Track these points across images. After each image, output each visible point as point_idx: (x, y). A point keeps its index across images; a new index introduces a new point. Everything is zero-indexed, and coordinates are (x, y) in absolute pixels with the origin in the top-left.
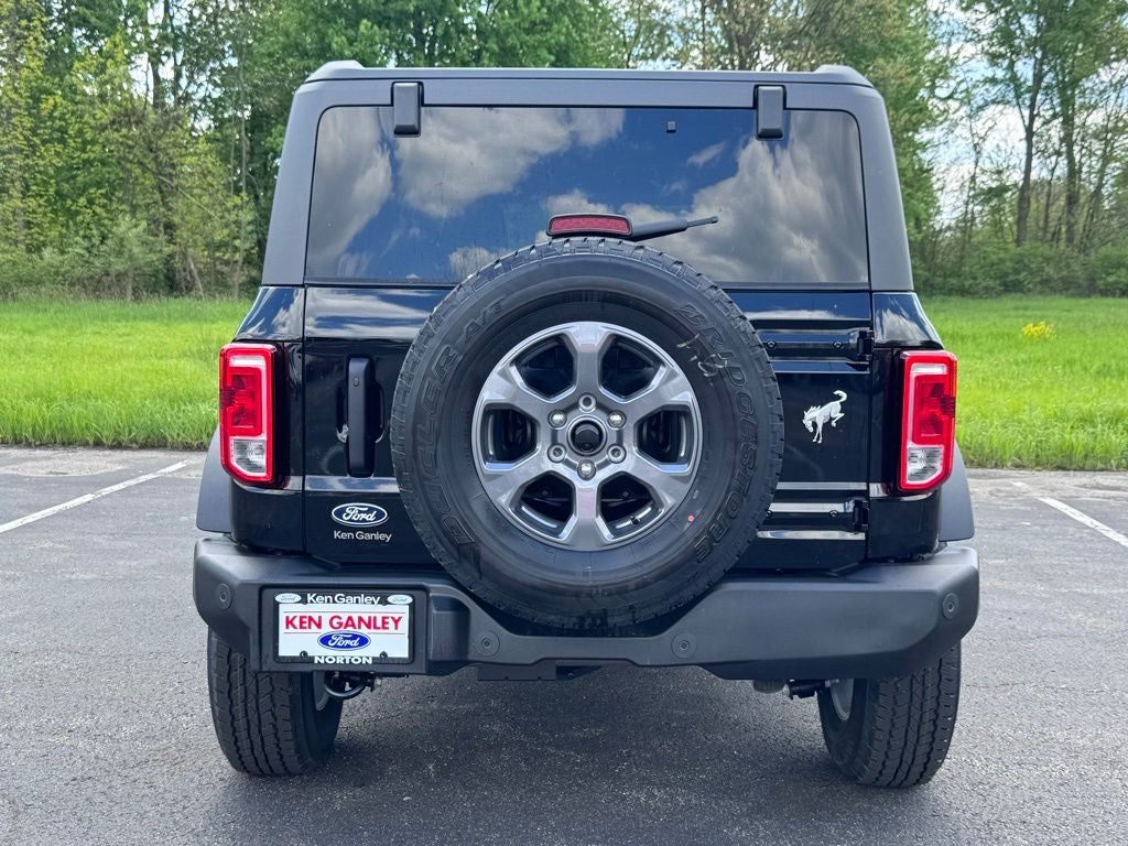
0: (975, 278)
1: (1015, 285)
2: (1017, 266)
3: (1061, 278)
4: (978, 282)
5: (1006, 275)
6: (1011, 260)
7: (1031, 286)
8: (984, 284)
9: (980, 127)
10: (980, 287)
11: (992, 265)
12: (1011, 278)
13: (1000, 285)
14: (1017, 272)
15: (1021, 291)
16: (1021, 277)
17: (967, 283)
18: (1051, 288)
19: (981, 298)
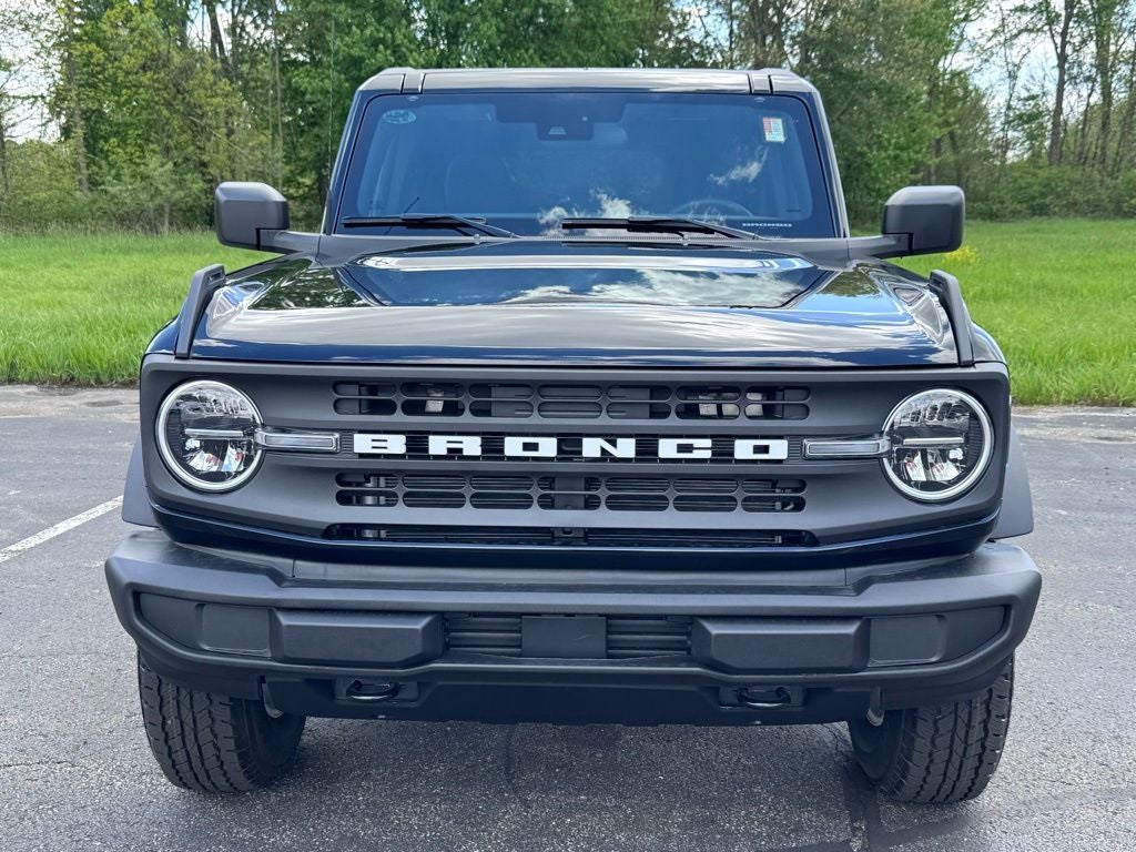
0: (1003, 203)
1: (1042, 209)
2: (1044, 190)
3: (1088, 201)
4: (1005, 205)
5: (1034, 198)
6: (1040, 184)
7: (1057, 209)
8: (1011, 208)
9: (1014, 55)
10: (1008, 210)
11: (1021, 189)
12: (1038, 201)
13: (1027, 209)
14: (1043, 195)
15: (1047, 214)
16: (1048, 201)
17: (995, 208)
18: (1076, 211)
19: (1007, 221)
